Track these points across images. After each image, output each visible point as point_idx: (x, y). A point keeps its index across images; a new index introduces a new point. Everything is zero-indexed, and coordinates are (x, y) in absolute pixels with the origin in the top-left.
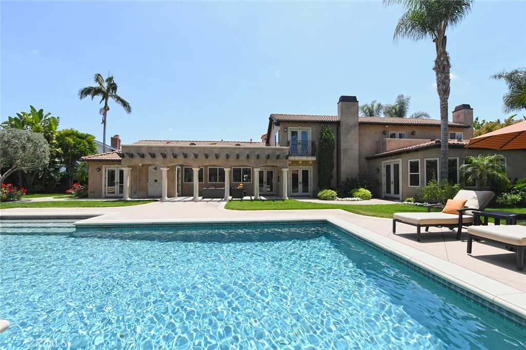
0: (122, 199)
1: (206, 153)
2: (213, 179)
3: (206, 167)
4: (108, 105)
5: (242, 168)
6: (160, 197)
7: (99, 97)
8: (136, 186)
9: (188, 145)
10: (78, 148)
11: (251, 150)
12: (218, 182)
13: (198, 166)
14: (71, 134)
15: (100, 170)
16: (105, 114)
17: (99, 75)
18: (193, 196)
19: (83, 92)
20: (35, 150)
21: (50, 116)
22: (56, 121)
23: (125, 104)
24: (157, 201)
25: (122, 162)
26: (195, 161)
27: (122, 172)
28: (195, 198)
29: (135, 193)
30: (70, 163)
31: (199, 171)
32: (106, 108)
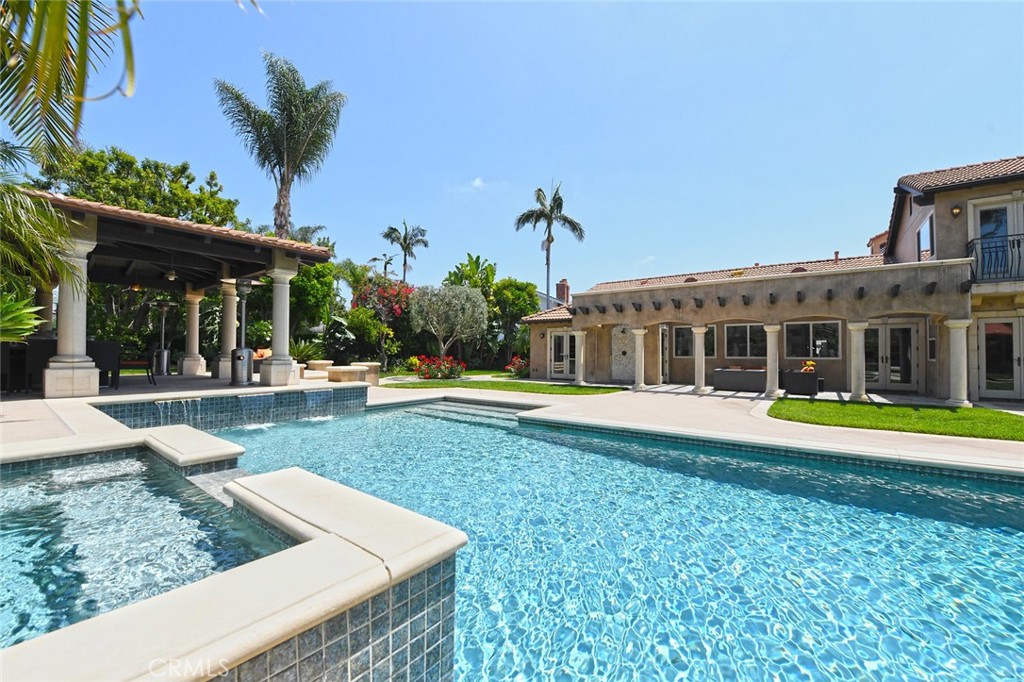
0: (574, 383)
1: (721, 296)
2: (736, 350)
3: (720, 324)
4: (552, 234)
5: (811, 323)
6: (633, 382)
7: (542, 224)
8: (594, 361)
9: (681, 283)
10: (516, 305)
11: (840, 278)
12: (749, 357)
13: (703, 323)
14: (510, 285)
15: (544, 335)
16: (548, 250)
17: (540, 190)
18: (693, 384)
19: (520, 220)
20: (474, 312)
21: (486, 265)
22: (492, 270)
23: (574, 227)
24: (627, 389)
25: (573, 322)
26: (696, 312)
27: (572, 339)
28: (698, 388)
29: (592, 373)
30: (509, 329)
31: (706, 334)
32: (550, 240)
